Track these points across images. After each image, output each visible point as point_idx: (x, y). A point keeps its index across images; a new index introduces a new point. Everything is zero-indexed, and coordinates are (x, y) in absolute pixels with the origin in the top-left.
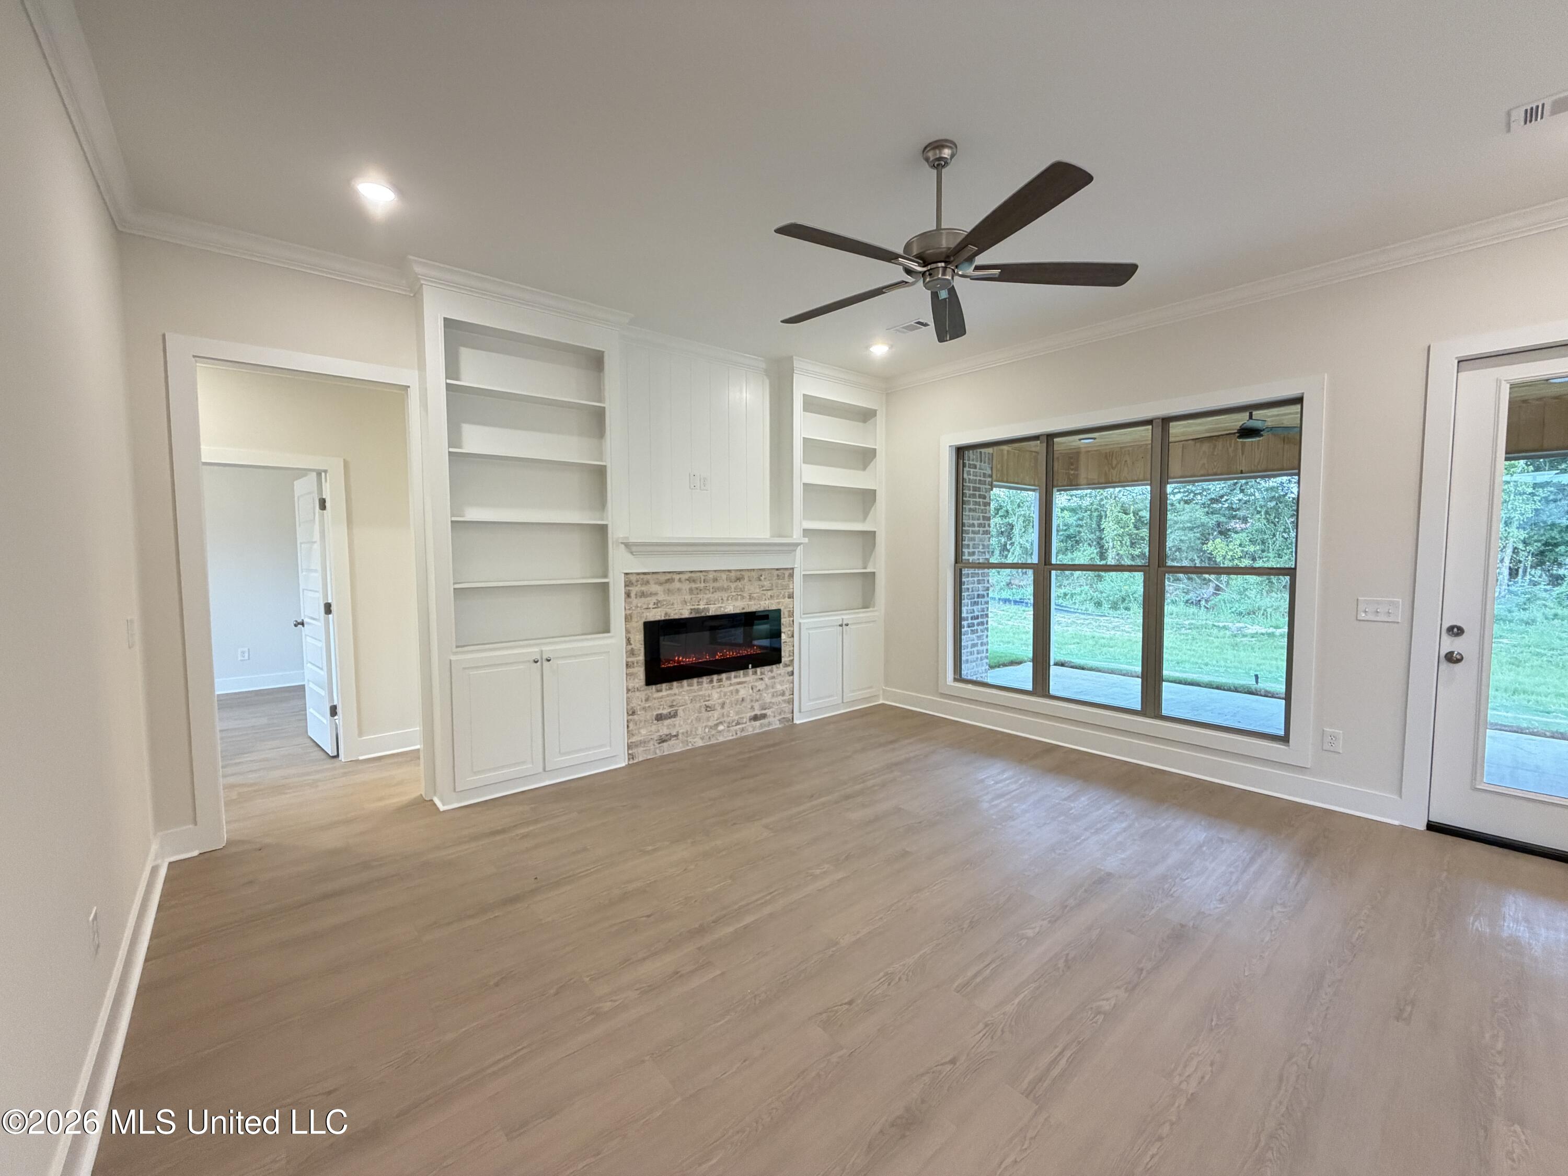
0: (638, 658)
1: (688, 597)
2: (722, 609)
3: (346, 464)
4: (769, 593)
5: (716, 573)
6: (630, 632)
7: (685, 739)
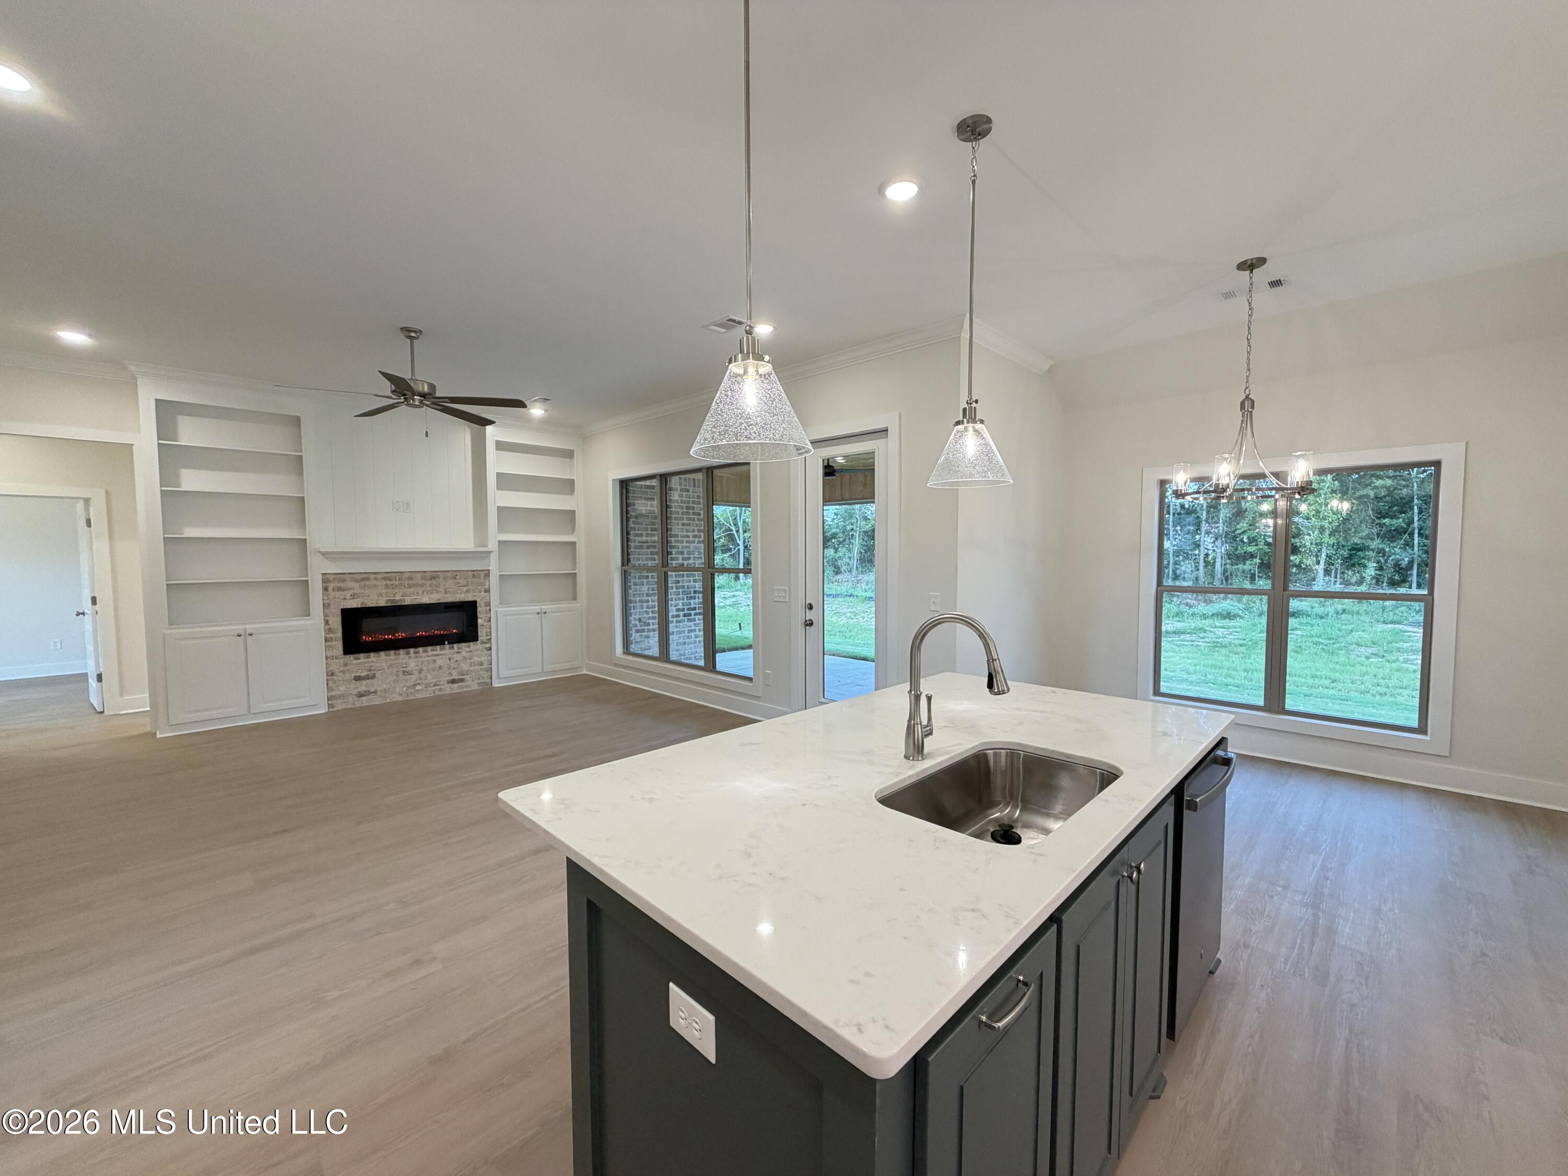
0: (336, 635)
1: (384, 591)
2: (418, 600)
3: (107, 492)
4: (465, 588)
5: (412, 574)
6: (328, 616)
7: (383, 695)
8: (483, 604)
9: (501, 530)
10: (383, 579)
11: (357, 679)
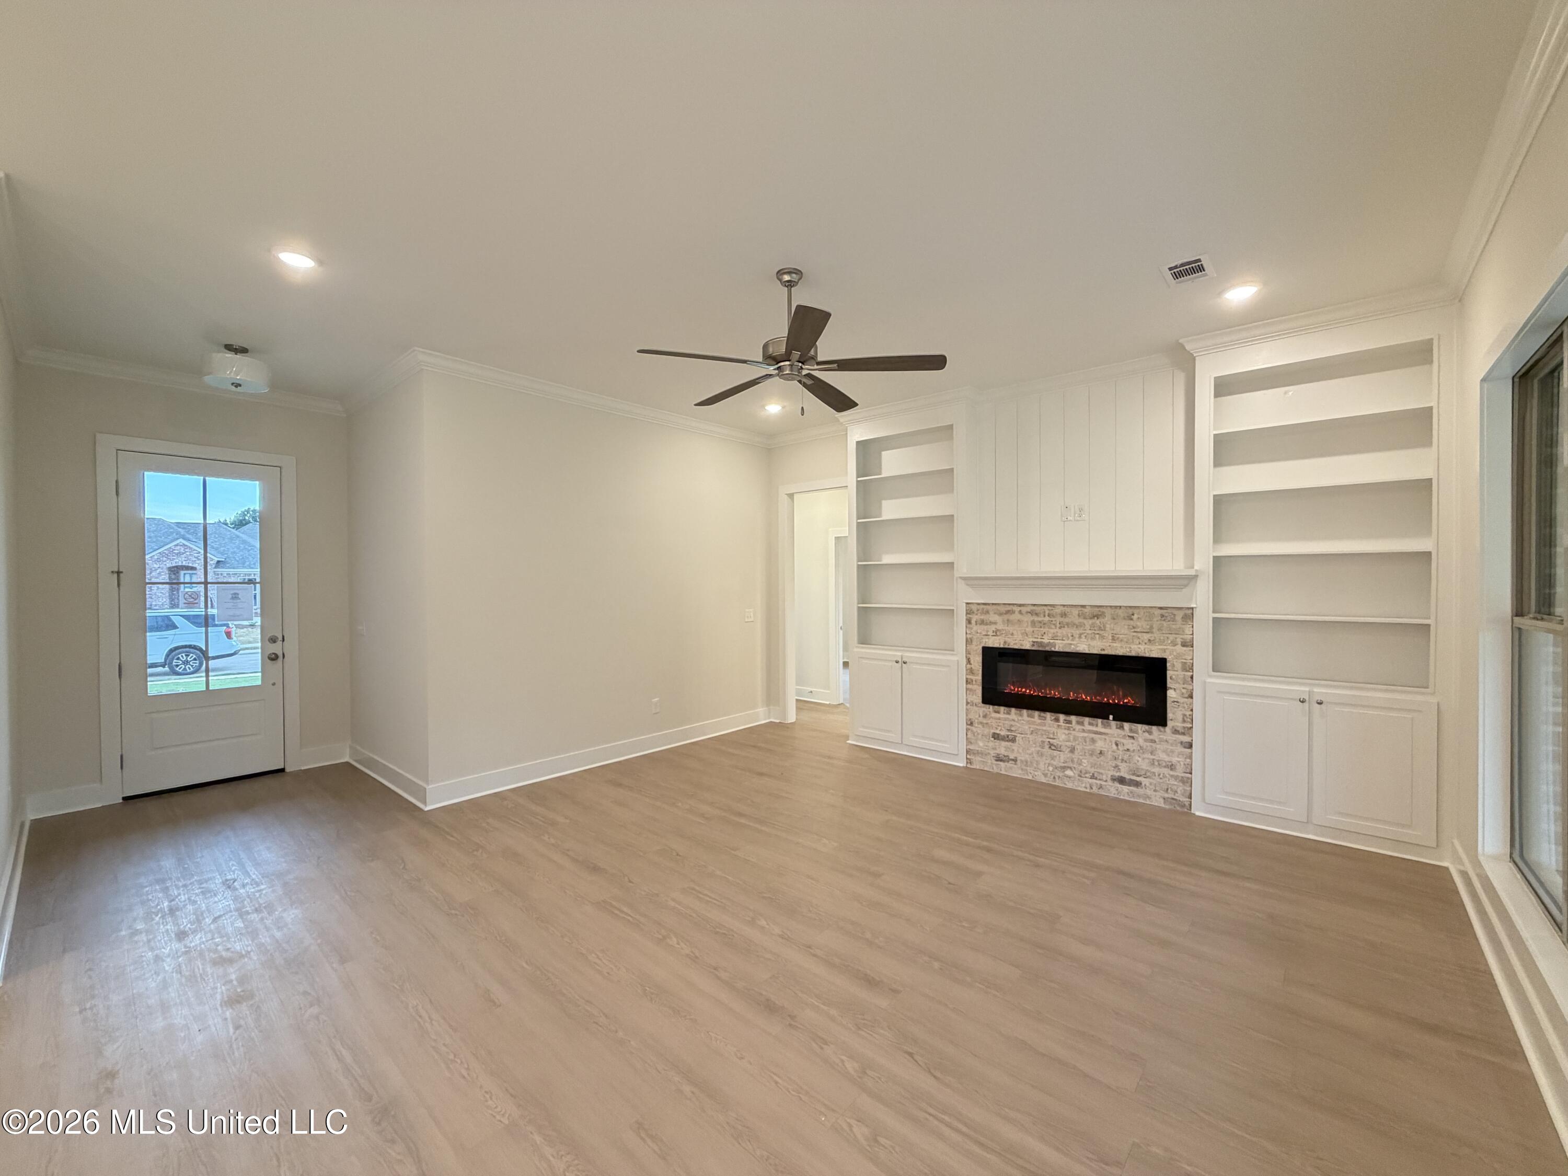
0: (976, 678)
1: (1030, 629)
2: (1073, 646)
5: (1066, 608)
6: (970, 654)
7: (1025, 768)
8: (1178, 666)
9: (1220, 539)
10: (1030, 613)
11: (996, 736)
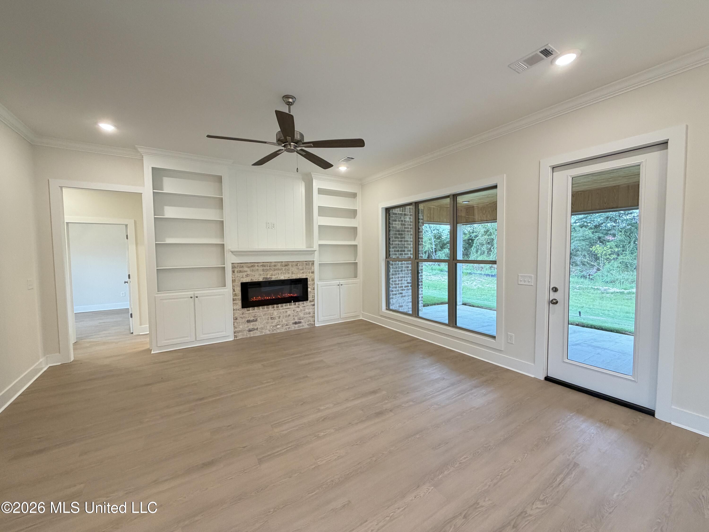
0: (238, 297)
1: (262, 273)
3: (135, 222)
4: (302, 271)
5: (276, 263)
6: (234, 287)
7: (261, 330)
8: (311, 280)
9: (320, 239)
10: (262, 266)
11: (248, 321)
